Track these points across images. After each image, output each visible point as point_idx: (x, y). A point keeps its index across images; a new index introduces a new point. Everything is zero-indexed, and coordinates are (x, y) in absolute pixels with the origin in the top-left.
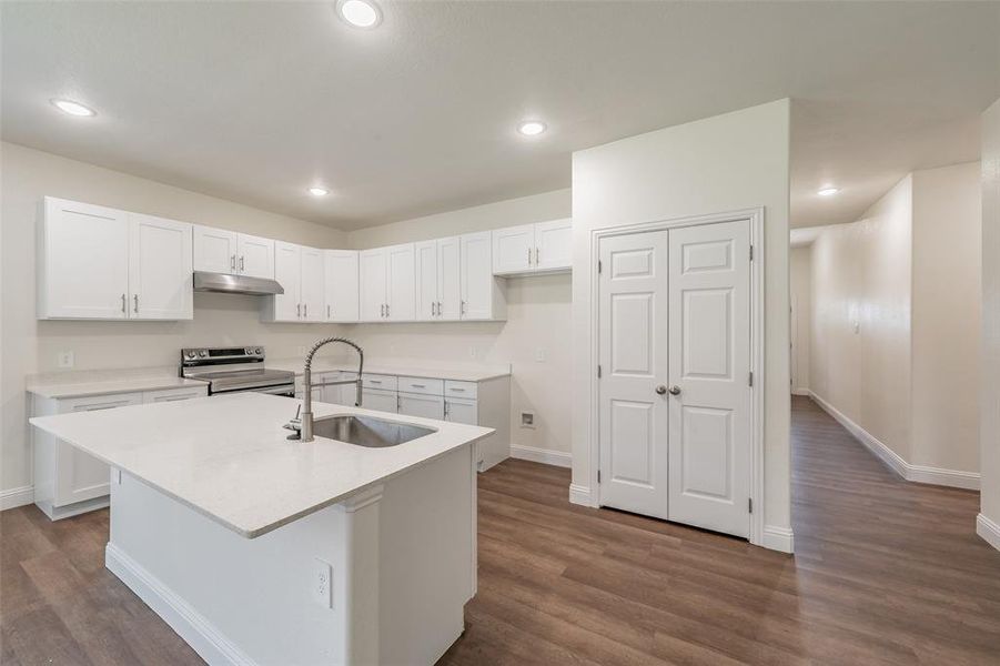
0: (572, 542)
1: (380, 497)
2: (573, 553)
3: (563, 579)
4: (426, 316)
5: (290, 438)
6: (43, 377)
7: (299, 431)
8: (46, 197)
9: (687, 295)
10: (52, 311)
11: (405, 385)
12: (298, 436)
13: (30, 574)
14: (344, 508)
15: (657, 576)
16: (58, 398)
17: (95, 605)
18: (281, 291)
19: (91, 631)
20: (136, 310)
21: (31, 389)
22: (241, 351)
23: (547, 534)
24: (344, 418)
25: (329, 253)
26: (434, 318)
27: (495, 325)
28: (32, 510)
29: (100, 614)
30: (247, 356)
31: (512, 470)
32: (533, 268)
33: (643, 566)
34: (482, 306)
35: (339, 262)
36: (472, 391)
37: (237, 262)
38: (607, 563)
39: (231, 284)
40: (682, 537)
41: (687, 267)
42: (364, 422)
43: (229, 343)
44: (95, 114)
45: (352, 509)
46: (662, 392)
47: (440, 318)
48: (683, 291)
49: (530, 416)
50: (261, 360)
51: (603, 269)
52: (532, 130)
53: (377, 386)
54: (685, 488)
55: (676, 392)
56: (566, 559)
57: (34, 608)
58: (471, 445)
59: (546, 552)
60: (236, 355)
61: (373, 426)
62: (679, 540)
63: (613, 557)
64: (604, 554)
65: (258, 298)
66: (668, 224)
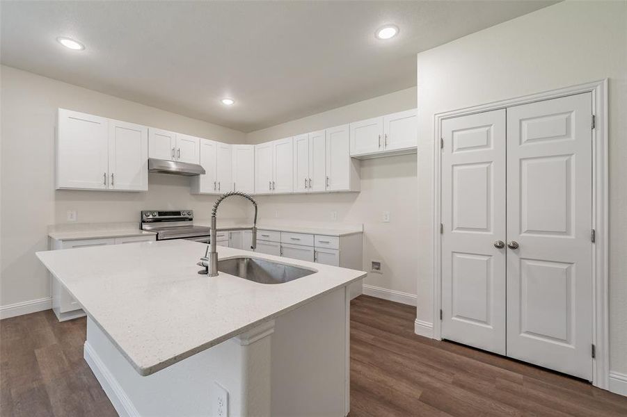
0: (425, 369)
1: (272, 331)
2: (425, 379)
3: (421, 403)
4: (301, 189)
5: (200, 273)
6: (57, 227)
7: (207, 267)
8: (59, 109)
9: (525, 163)
10: (62, 184)
11: (286, 238)
12: (206, 272)
13: (38, 360)
14: (240, 341)
15: (507, 410)
16: (63, 241)
17: (72, 388)
18: (204, 172)
19: (65, 410)
20: (112, 184)
21: (51, 235)
22: (178, 213)
23: (399, 359)
24: (243, 259)
25: (235, 146)
26: (306, 191)
27: (351, 195)
28: (50, 313)
29: (73, 395)
30: (182, 216)
31: (365, 304)
32: (382, 150)
33: (492, 397)
34: (342, 180)
35: (242, 151)
36: (335, 243)
37: (176, 152)
38: (458, 393)
39: (173, 167)
40: (524, 374)
41: (525, 138)
42: (258, 262)
43: (171, 208)
44: (84, 48)
45: (247, 342)
46: (500, 246)
47: (311, 191)
48: (521, 160)
49: (378, 264)
50: (191, 220)
51: (444, 144)
52: (387, 34)
53: (267, 239)
54: (523, 330)
55: (515, 247)
56: (421, 385)
57: (35, 386)
58: (345, 286)
59: (401, 375)
60: (175, 216)
61: (264, 266)
62: (521, 376)
63: (462, 386)
64: (453, 383)
65: (189, 177)
66: (506, 103)
